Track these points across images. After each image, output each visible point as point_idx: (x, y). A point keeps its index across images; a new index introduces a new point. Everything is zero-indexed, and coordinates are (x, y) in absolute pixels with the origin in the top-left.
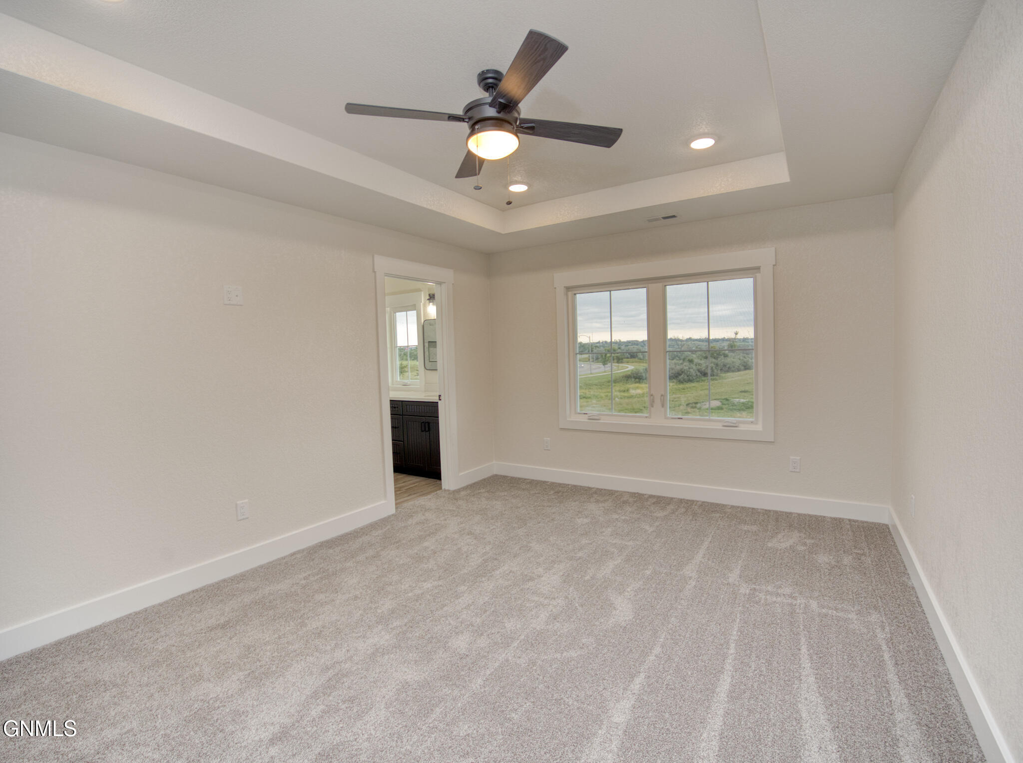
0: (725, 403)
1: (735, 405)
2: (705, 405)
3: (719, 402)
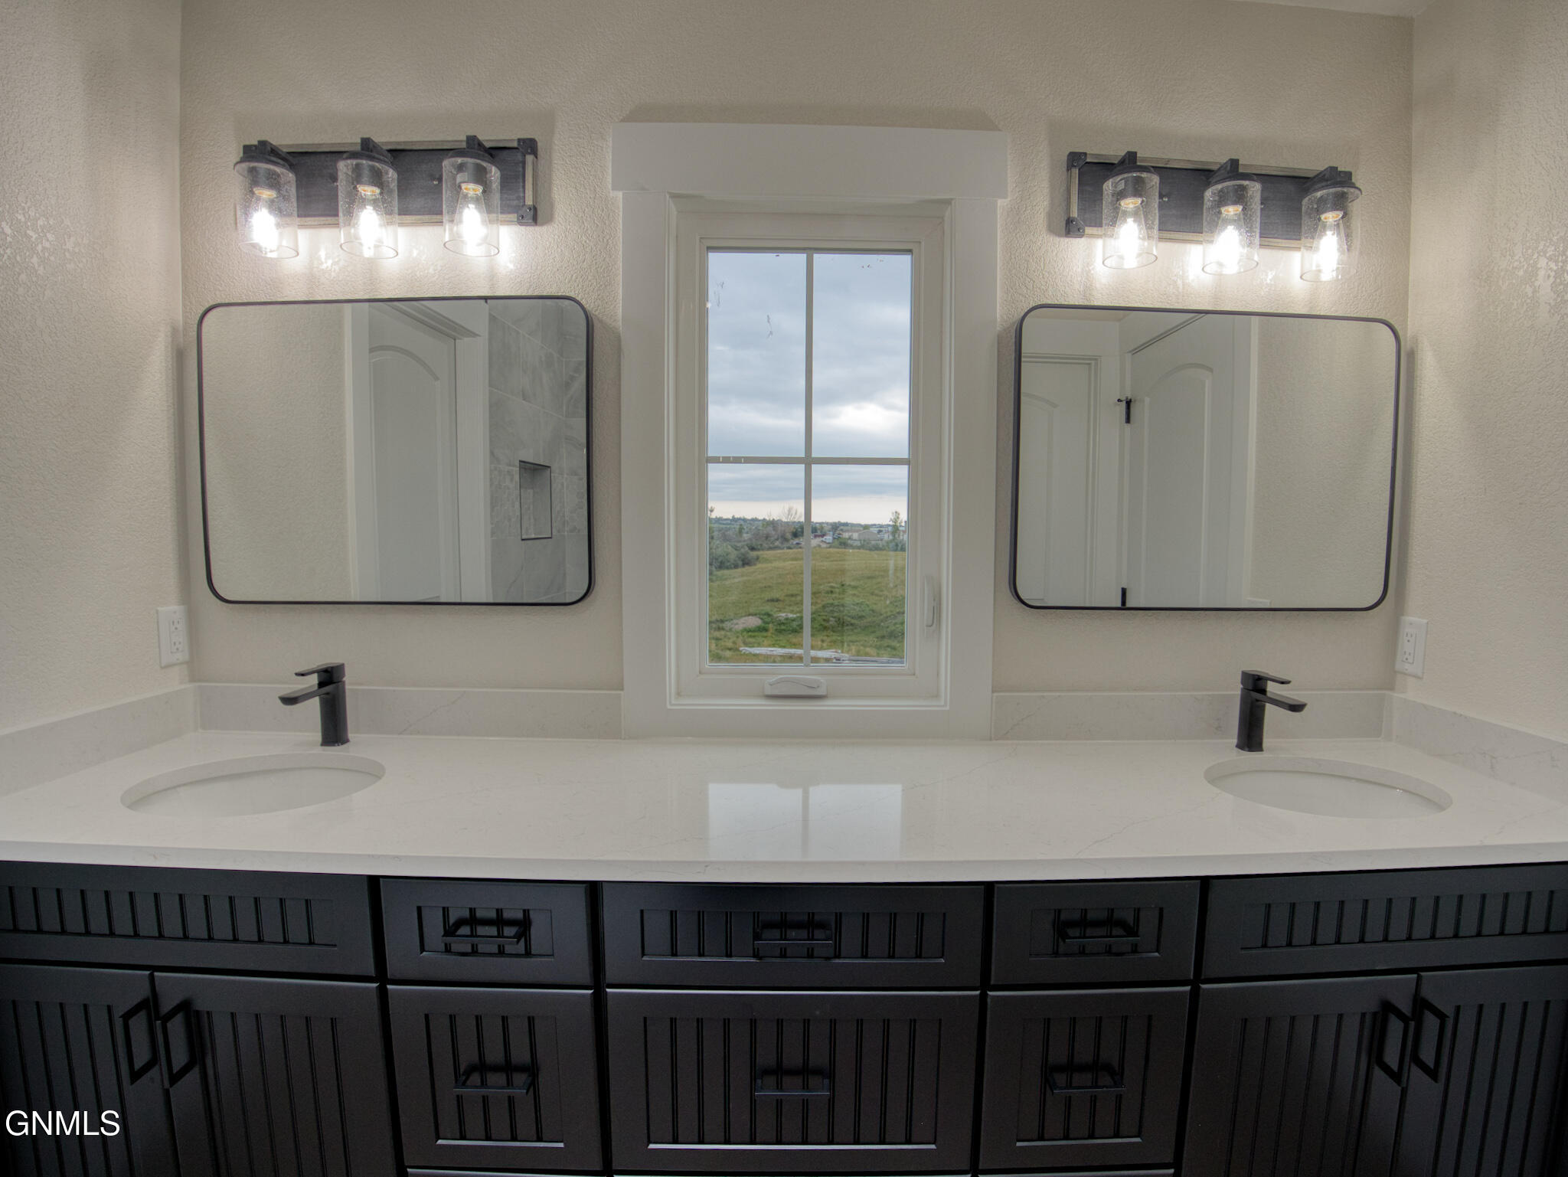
0: (766, 620)
1: (783, 623)
2: (737, 624)
3: (757, 619)
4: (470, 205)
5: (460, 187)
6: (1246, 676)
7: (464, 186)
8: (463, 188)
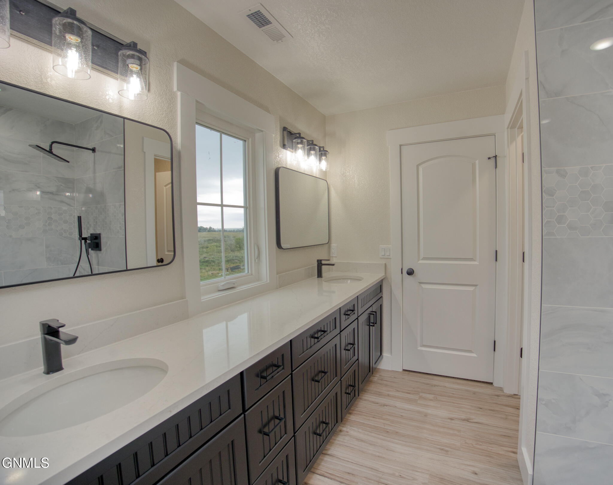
4: (134, 75)
5: (128, 65)
6: (318, 261)
7: (130, 65)
8: (130, 66)
